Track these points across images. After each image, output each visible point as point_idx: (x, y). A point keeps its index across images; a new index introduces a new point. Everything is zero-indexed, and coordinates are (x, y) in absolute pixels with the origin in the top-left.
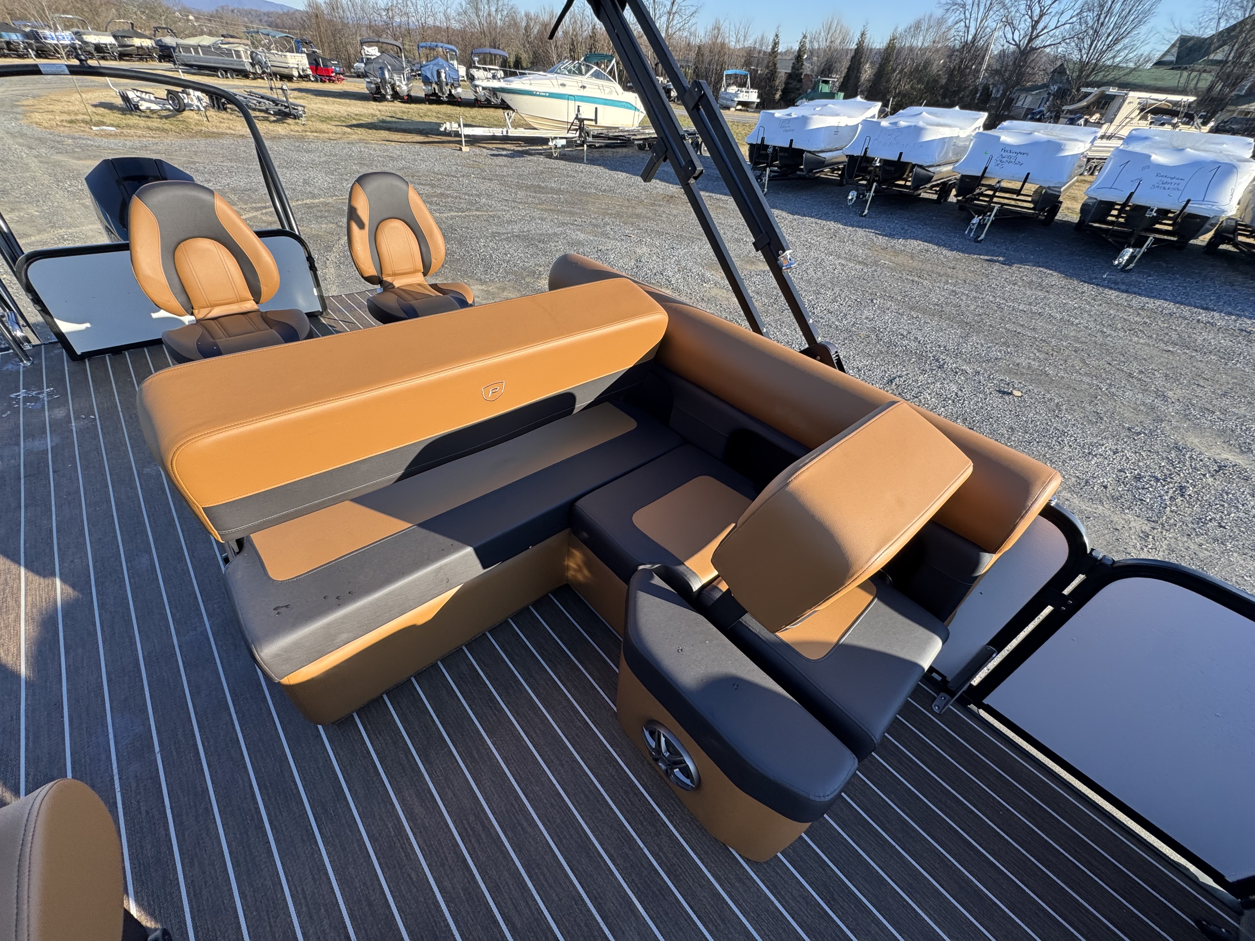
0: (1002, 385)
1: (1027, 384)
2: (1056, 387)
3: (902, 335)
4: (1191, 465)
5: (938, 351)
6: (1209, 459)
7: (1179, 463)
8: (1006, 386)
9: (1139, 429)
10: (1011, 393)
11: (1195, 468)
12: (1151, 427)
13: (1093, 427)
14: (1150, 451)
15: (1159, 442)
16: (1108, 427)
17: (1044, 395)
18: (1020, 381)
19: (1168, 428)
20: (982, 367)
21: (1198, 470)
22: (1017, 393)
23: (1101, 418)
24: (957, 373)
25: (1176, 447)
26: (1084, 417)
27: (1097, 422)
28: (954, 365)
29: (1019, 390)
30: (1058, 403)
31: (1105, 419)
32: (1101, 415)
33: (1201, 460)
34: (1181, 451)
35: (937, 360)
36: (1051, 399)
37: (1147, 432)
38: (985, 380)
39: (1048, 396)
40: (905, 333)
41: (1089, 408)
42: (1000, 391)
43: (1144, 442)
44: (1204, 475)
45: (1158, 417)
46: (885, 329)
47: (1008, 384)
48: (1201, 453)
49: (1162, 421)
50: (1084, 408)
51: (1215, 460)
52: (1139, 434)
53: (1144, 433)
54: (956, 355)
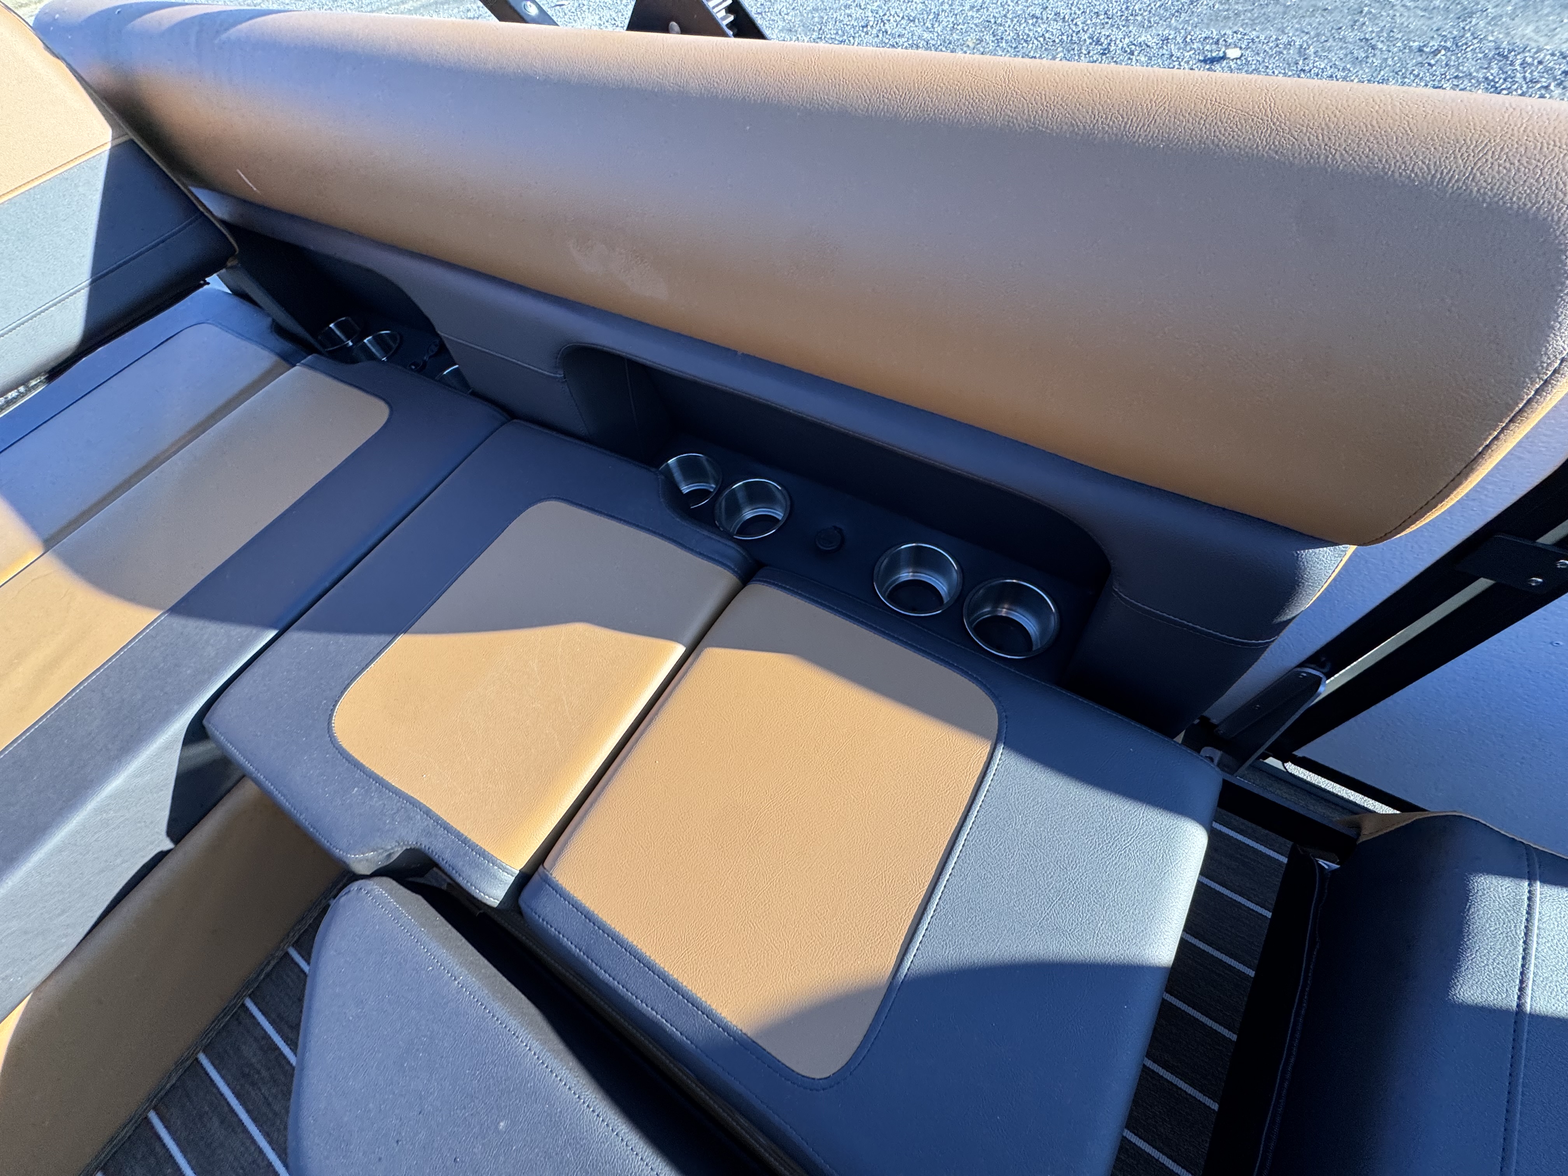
0: (1208, 47)
1: (1248, 30)
2: (1294, 17)
3: (1033, 16)
4: (1525, 78)
5: (1095, 24)
6: (1553, 55)
7: (1505, 80)
8: (1214, 47)
9: (1435, 44)
10: (1224, 58)
11: (1531, 81)
12: (1455, 33)
13: (1362, 69)
14: (1456, 77)
15: (1469, 55)
16: (1386, 59)
17: (1277, 39)
18: (1235, 29)
19: (1482, 24)
20: (1170, 26)
21: (1537, 82)
22: (1233, 53)
23: (1374, 47)
24: (1132, 53)
25: (1499, 54)
26: (1346, 55)
27: (1367, 57)
28: (1127, 40)
29: (1236, 46)
30: (1301, 46)
31: (1380, 45)
32: (1373, 42)
33: (1540, 63)
34: (1506, 57)
35: (1098, 42)
36: (1289, 43)
37: (1449, 44)
38: (1179, 49)
39: (1284, 39)
40: (1038, 13)
41: (1351, 35)
42: (1205, 61)
43: (1447, 65)
44: (1547, 88)
45: (1465, 9)
46: (1005, 16)
47: (1217, 43)
48: (1539, 50)
49: (1471, 15)
50: (1343, 39)
51: (1562, 53)
52: (1436, 53)
53: (1446, 48)
54: (1127, 20)
